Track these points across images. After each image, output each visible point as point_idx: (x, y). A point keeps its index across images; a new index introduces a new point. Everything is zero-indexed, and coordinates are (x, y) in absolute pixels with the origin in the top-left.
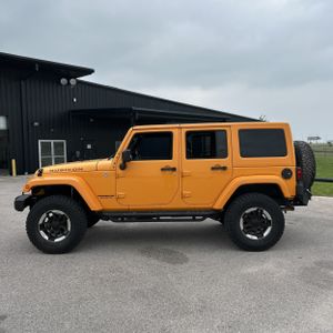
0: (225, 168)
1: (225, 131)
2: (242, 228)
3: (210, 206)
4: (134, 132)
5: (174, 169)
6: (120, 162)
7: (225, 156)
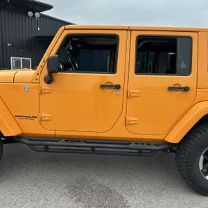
0: (186, 89)
1: (190, 38)
2: (201, 168)
3: (161, 137)
4: (66, 33)
5: (118, 87)
6: (45, 72)
7: (187, 72)
